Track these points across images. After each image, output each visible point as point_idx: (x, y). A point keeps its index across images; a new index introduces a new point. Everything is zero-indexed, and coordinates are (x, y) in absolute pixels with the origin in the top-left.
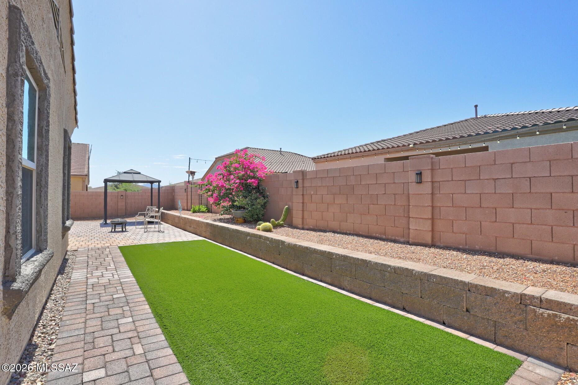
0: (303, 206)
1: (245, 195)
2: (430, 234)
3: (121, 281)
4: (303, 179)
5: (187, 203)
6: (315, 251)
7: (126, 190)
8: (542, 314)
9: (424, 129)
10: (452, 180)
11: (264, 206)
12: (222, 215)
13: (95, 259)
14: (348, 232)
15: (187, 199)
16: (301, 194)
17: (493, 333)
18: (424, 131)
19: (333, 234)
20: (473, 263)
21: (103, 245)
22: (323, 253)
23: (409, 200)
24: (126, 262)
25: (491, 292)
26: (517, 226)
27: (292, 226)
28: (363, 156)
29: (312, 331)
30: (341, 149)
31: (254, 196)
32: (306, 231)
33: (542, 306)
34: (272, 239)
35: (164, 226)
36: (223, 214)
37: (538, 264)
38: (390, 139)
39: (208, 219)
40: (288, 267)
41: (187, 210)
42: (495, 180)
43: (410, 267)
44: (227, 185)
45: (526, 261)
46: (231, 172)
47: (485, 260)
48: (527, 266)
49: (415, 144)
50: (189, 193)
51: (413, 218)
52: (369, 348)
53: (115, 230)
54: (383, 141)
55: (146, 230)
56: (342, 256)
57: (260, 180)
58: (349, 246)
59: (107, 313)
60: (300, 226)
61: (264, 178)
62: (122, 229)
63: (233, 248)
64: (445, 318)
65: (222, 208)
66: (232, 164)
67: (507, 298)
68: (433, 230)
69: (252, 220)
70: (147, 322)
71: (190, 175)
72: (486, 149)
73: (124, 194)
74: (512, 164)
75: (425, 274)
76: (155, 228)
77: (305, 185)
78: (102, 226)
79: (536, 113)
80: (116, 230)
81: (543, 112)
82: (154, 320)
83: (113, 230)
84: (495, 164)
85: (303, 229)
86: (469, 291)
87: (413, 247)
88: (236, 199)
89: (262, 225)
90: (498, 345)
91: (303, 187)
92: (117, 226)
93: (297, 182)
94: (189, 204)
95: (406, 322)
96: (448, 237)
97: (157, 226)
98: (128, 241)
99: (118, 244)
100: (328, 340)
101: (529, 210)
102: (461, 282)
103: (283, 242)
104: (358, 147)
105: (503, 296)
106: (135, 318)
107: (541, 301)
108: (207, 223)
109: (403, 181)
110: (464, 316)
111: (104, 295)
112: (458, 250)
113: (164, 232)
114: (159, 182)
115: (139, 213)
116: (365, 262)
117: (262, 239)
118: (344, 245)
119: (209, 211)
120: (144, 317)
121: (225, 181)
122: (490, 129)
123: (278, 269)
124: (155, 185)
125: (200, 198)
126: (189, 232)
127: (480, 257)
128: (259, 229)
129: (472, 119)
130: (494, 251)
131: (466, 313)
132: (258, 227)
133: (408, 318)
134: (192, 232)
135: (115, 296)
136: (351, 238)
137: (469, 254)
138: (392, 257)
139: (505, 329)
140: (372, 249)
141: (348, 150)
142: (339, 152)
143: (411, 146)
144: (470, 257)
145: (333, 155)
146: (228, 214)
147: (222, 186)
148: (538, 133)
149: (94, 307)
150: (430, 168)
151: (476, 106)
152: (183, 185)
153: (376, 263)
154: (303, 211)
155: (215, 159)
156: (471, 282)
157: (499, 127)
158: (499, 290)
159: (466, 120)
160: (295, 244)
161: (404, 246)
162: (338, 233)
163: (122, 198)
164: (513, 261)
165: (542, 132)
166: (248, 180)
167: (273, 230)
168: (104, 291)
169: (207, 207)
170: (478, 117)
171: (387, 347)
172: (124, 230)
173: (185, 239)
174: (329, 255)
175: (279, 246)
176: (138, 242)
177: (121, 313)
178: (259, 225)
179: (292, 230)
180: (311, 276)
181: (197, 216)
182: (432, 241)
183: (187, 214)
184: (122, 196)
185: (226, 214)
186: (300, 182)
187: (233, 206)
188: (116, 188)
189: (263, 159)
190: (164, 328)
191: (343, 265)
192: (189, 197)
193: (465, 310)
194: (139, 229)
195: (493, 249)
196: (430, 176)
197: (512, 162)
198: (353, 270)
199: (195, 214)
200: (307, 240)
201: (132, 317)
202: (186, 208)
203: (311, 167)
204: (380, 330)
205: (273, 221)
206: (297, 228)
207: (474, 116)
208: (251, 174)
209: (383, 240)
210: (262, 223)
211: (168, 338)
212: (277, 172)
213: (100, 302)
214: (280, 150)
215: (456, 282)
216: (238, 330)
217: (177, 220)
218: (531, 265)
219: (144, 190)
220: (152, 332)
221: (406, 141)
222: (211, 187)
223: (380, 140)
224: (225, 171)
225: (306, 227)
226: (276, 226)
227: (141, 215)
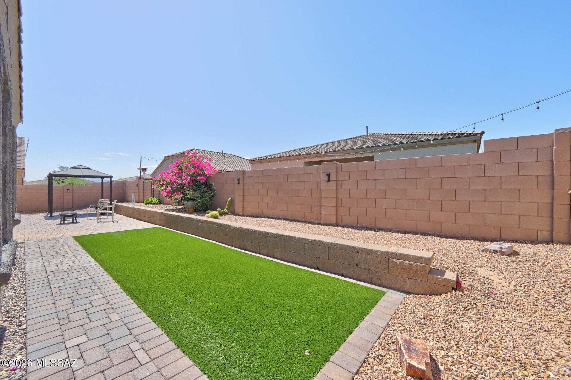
0: (243, 198)
1: (195, 189)
2: (335, 217)
3: (84, 266)
4: (243, 177)
5: (139, 196)
6: (255, 232)
7: (72, 184)
8: (396, 263)
9: (332, 141)
10: (349, 180)
11: (212, 198)
12: (174, 206)
13: (49, 249)
14: (278, 217)
15: (139, 193)
16: (242, 188)
17: (371, 277)
18: (333, 142)
19: (267, 219)
20: (361, 235)
21: (54, 237)
22: (260, 233)
23: (321, 193)
24: (85, 249)
25: (370, 252)
26: (387, 210)
27: (234, 213)
28: (288, 160)
29: (256, 288)
30: (272, 154)
31: (203, 190)
32: (246, 218)
33: (397, 258)
34: (220, 223)
35: (117, 217)
36: (176, 205)
37: (398, 234)
38: (308, 147)
39: (162, 209)
40: (233, 245)
41: (139, 202)
42: (375, 180)
43: (321, 240)
44: (179, 181)
45: (392, 233)
46: (183, 170)
47: (368, 233)
48: (392, 236)
49: (326, 152)
50: (141, 188)
51: (323, 206)
52: (296, 295)
53: (64, 222)
54: (303, 148)
55: (99, 221)
56: (275, 234)
57: (208, 177)
58: (279, 227)
59: (76, 294)
60: (241, 214)
61: (211, 176)
62: (73, 220)
63: (186, 233)
64: (344, 272)
65: (175, 200)
66: (183, 163)
67: (379, 255)
68: (337, 214)
69: (201, 209)
70: (119, 296)
71: (142, 171)
72: (372, 158)
73: (70, 188)
74: (385, 170)
75: (331, 243)
76: (108, 219)
77: (245, 182)
78: (46, 218)
79: (403, 134)
80: (66, 222)
81: (407, 134)
82: (124, 294)
83: (62, 222)
84: (375, 170)
85: (243, 216)
86: (358, 252)
87: (324, 227)
88: (187, 192)
89: (210, 213)
90: (373, 284)
91: (243, 183)
92: (66, 218)
93: (239, 179)
94: (141, 197)
95: (319, 276)
96: (346, 219)
97: (110, 217)
98: (81, 231)
99: (71, 234)
100: (267, 293)
101: (394, 200)
102: (353, 247)
103: (229, 226)
104: (285, 152)
105: (377, 254)
106: (105, 294)
107: (396, 255)
108: (161, 213)
109: (317, 180)
110: (355, 269)
111: (68, 279)
112: (352, 227)
113: (118, 222)
114: (111, 177)
115: (90, 205)
116: (291, 238)
117: (212, 224)
118: (276, 227)
119: (161, 202)
120: (114, 292)
121: (177, 178)
122: (375, 144)
123: (225, 247)
124: (107, 180)
125: (152, 191)
126: (143, 221)
127: (366, 231)
128: (208, 217)
129: (364, 135)
130: (374, 227)
131: (355, 267)
132: (206, 215)
133: (320, 274)
134: (146, 221)
135: (80, 279)
136: (280, 221)
137: (359, 230)
138: (310, 233)
139: (377, 274)
140: (295, 229)
141: (277, 154)
142: (270, 156)
143: (323, 153)
144: (359, 231)
145: (265, 158)
146: (180, 205)
147: (175, 182)
148: (402, 149)
149: (60, 290)
150: (335, 171)
151: (367, 127)
152: (135, 179)
153: (299, 238)
154: (243, 202)
155: (164, 158)
156: (359, 247)
157: (381, 143)
158: (374, 250)
159: (361, 136)
160: (239, 227)
161: (318, 226)
162: (270, 218)
163: (68, 191)
164: (385, 233)
165: (405, 148)
166: (197, 177)
167: (219, 217)
168: (67, 276)
169: (159, 200)
170: (368, 134)
171: (307, 293)
172: (75, 221)
173: (141, 227)
174: (265, 235)
175: (226, 229)
176: (93, 232)
177: (91, 291)
178: (208, 213)
179: (234, 216)
180: (252, 250)
181: (150, 207)
182: (336, 222)
183: (140, 206)
184: (68, 189)
185: (178, 205)
186: (241, 179)
187: (184, 198)
188: (60, 182)
189: (210, 160)
190: (135, 299)
191: (275, 241)
192: (141, 191)
193: (355, 265)
194: (92, 221)
195: (373, 226)
196: (335, 177)
197: (385, 169)
198: (283, 244)
199: (148, 205)
200: (247, 224)
201: (102, 293)
202: (138, 200)
203: (248, 168)
204: (303, 283)
205: (219, 210)
206: (239, 215)
207: (366, 134)
208: (200, 172)
209: (303, 222)
210: (210, 212)
211: (140, 306)
212: (222, 170)
213: (66, 285)
214: (222, 152)
215: (350, 247)
216: (199, 293)
217: (130, 211)
218: (394, 235)
219: (94, 184)
220: (124, 303)
221: (320, 150)
222: (165, 183)
223: (301, 148)
224: (176, 169)
225: (246, 214)
226: (221, 214)
227: (92, 207)
